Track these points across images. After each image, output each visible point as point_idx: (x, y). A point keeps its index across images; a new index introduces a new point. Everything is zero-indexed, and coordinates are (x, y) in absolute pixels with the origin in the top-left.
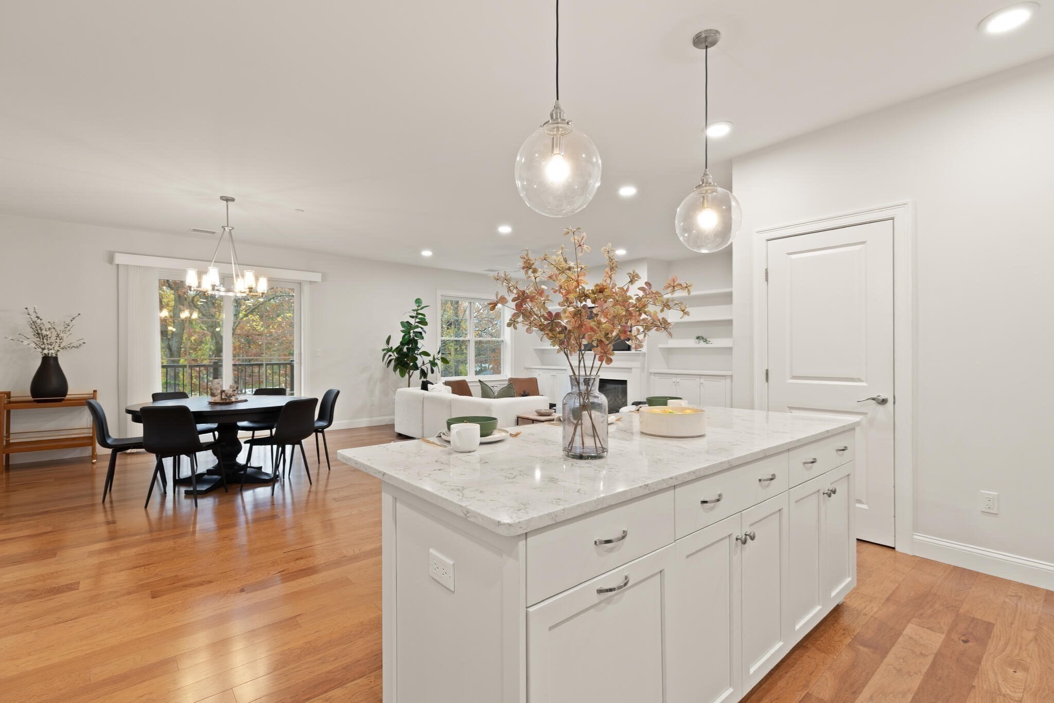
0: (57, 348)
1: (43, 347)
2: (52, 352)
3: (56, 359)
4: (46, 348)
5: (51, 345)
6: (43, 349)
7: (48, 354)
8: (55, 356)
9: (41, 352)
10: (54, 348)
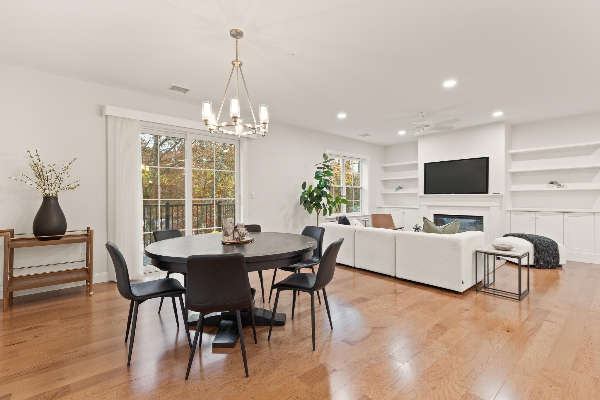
0: (56, 189)
1: (44, 187)
2: (52, 193)
3: (56, 198)
4: (47, 189)
5: (52, 186)
6: (44, 190)
7: (49, 194)
8: (55, 196)
9: (43, 193)
10: (54, 189)
